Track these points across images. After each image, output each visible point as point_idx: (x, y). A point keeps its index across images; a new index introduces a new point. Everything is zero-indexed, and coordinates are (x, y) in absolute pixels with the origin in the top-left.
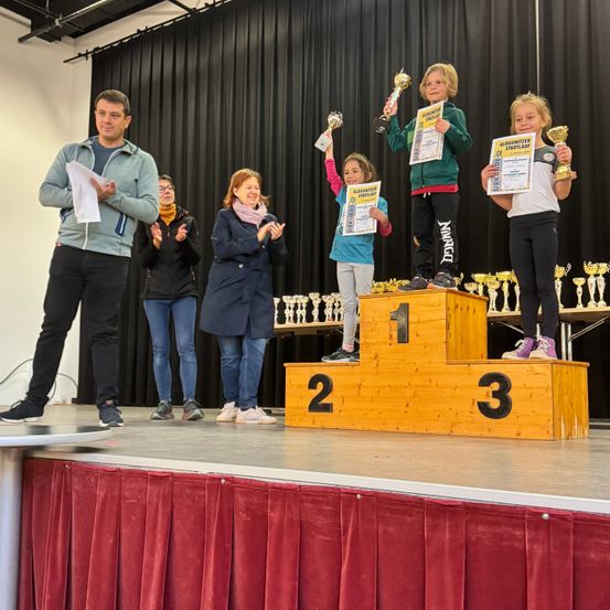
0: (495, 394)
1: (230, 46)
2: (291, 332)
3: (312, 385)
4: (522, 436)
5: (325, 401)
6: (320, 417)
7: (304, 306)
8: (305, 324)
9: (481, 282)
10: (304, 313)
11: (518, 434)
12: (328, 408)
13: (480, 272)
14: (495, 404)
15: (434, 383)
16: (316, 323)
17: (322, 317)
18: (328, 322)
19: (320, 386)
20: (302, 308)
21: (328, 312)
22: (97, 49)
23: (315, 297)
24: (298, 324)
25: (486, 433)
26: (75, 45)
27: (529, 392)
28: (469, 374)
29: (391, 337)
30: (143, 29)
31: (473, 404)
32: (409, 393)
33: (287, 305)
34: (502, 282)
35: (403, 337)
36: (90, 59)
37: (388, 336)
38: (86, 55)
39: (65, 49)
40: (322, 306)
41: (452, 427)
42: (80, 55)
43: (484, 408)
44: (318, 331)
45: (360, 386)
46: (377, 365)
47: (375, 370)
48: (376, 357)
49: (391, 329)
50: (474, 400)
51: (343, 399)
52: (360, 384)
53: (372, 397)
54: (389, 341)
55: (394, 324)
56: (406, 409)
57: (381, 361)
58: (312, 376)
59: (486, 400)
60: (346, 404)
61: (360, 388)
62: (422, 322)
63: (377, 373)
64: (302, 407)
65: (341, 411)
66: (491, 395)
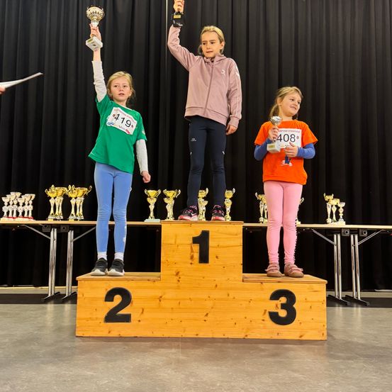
0: (283, 306)
3: (110, 296)
4: (303, 338)
11: (301, 336)
12: (127, 318)
14: (283, 313)
15: (231, 297)
19: (118, 299)
25: (275, 337)
27: (309, 304)
28: (262, 289)
29: (192, 258)
31: (265, 313)
32: (209, 304)
35: (204, 258)
37: (189, 256)
41: (247, 332)
43: (274, 317)
45: (160, 298)
46: (179, 281)
47: (176, 285)
48: (177, 274)
49: (192, 251)
50: (266, 311)
51: (143, 310)
52: (161, 297)
53: (172, 308)
54: (190, 261)
55: (196, 247)
56: (206, 318)
57: (182, 277)
58: (109, 289)
59: (276, 311)
60: (146, 315)
61: (160, 301)
62: (221, 247)
63: (178, 288)
64: (97, 318)
65: (139, 321)
66: (279, 306)
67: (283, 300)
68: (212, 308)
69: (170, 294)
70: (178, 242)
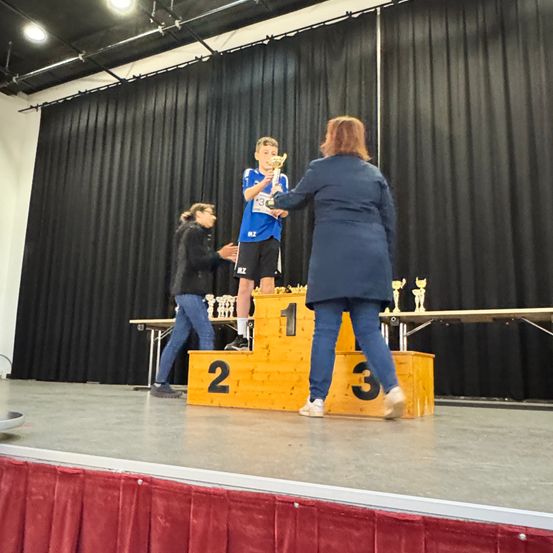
0: (367, 380)
1: (151, 107)
3: (212, 370)
5: (221, 384)
6: (218, 397)
12: (225, 389)
14: (366, 388)
19: (219, 371)
22: (46, 103)
25: (358, 413)
26: (28, 100)
28: (346, 363)
29: (280, 331)
30: (83, 91)
31: (348, 387)
32: (295, 378)
35: (291, 334)
36: (40, 111)
37: (278, 330)
38: (36, 108)
39: (20, 101)
41: (330, 407)
42: (32, 107)
43: (357, 391)
45: (253, 372)
46: (268, 354)
47: (266, 359)
48: (267, 347)
49: (281, 324)
50: (349, 385)
51: (238, 382)
52: (253, 370)
54: (279, 334)
55: (284, 320)
56: (292, 392)
57: (271, 350)
58: (212, 362)
59: (359, 385)
60: (241, 387)
62: (307, 319)
63: (268, 361)
64: (203, 388)
65: (235, 392)
66: (363, 380)
67: (367, 373)
68: (297, 381)
69: (261, 367)
70: (268, 316)
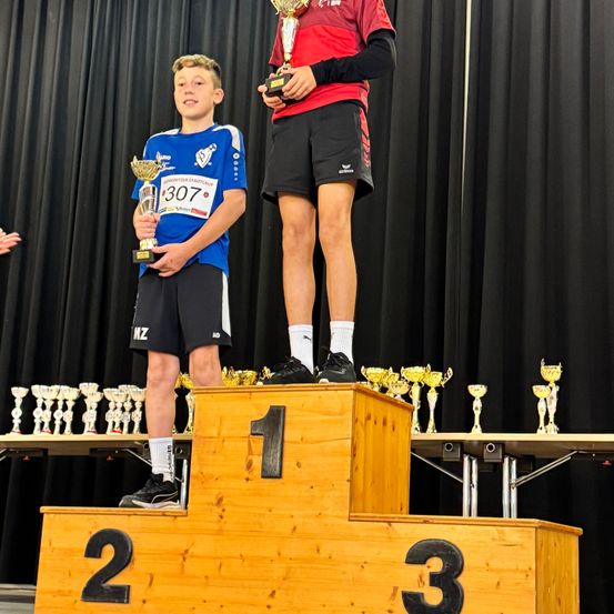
0: (435, 580)
2: (42, 449)
3: (93, 550)
5: (117, 581)
6: (104, 612)
7: (70, 404)
8: (69, 436)
9: (376, 380)
10: (69, 416)
12: (121, 595)
13: (376, 366)
14: (434, 597)
15: (324, 554)
16: (89, 435)
17: (101, 426)
18: (110, 435)
19: (109, 552)
20: (65, 408)
21: (112, 416)
23: (90, 390)
24: (57, 437)
27: (494, 578)
28: (390, 539)
29: (249, 466)
31: (394, 594)
32: (278, 570)
33: (39, 402)
34: (411, 383)
37: (244, 464)
40: (103, 406)
43: (413, 605)
44: (92, 450)
45: (185, 555)
46: (221, 517)
47: (216, 527)
49: (250, 452)
50: (396, 589)
51: (152, 579)
52: (186, 551)
53: (207, 577)
54: (246, 474)
55: (259, 443)
56: (270, 602)
57: (227, 508)
58: (94, 533)
59: (419, 590)
60: (158, 590)
61: (184, 559)
62: (307, 442)
63: (220, 532)
64: (70, 592)
65: (144, 602)
66: (427, 579)
67: (436, 565)
68: (284, 579)
69: (203, 546)
70: (224, 433)
